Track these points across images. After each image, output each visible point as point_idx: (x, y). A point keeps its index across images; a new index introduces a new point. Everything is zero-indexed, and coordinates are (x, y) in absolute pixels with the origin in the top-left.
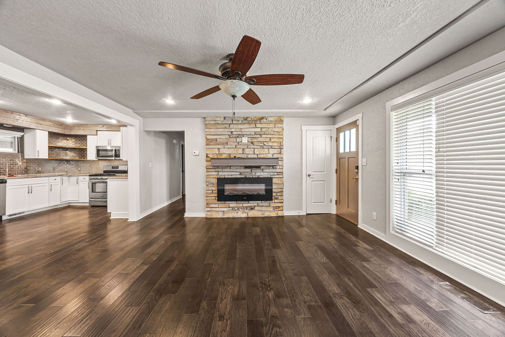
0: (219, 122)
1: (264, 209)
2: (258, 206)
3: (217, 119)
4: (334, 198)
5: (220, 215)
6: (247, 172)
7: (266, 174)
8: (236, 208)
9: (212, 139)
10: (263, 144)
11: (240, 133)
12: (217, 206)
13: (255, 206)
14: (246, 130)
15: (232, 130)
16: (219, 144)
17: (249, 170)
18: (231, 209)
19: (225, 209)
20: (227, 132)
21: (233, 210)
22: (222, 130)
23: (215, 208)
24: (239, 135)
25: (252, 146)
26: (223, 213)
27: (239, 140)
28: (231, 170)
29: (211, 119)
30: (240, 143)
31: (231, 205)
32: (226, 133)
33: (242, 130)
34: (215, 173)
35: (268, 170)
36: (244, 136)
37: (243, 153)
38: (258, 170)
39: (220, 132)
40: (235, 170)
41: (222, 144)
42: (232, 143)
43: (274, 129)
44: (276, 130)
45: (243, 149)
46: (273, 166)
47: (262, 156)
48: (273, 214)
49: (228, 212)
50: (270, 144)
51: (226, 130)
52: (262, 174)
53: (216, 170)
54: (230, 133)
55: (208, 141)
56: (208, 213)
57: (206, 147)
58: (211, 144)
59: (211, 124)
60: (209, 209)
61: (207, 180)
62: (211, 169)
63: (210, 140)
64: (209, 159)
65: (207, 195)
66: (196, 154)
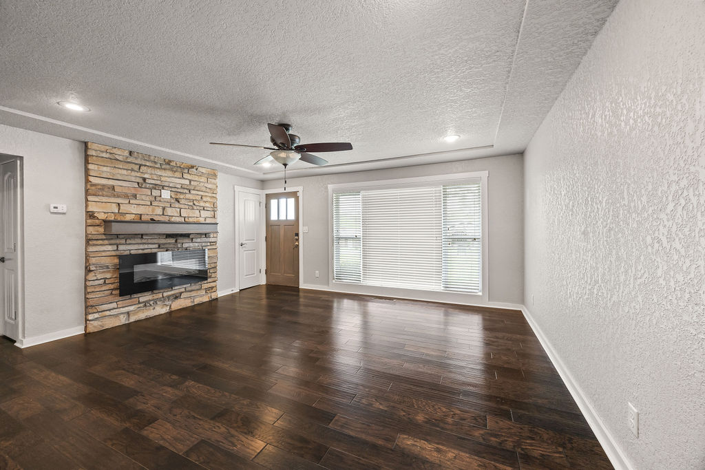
0: (120, 158)
1: (193, 294)
2: (186, 291)
3: (114, 151)
4: (264, 268)
5: (123, 320)
6: (169, 243)
7: (197, 244)
8: (151, 303)
9: (104, 185)
10: (191, 204)
11: (158, 182)
12: (114, 305)
13: (181, 293)
14: (168, 180)
15: (146, 176)
16: (118, 197)
17: (173, 241)
18: (141, 305)
19: (132, 308)
20: (135, 176)
21: (145, 306)
22: (125, 172)
23: (109, 310)
24: (156, 185)
25: (177, 205)
26: (126, 316)
27: (156, 193)
28: (144, 241)
29: (103, 148)
30: (158, 199)
31: (142, 299)
32: (133, 179)
33: (163, 179)
34: (110, 248)
35: (199, 240)
36: (165, 188)
37: (163, 214)
38: (186, 240)
39: (121, 175)
40: (150, 241)
41: (126, 196)
42: (143, 197)
43: (206, 185)
44: (209, 186)
45: (164, 209)
46: (206, 234)
47: (191, 220)
48: (206, 299)
49: (135, 312)
50: (202, 204)
51: (133, 174)
52: (191, 245)
53: (113, 242)
54: (140, 181)
55: (93, 188)
56: (95, 323)
57: (90, 198)
58: (101, 193)
59: (102, 157)
60: (96, 315)
61: (93, 260)
62: (102, 239)
63: (99, 187)
64: (97, 221)
65: (93, 290)
66: (59, 210)
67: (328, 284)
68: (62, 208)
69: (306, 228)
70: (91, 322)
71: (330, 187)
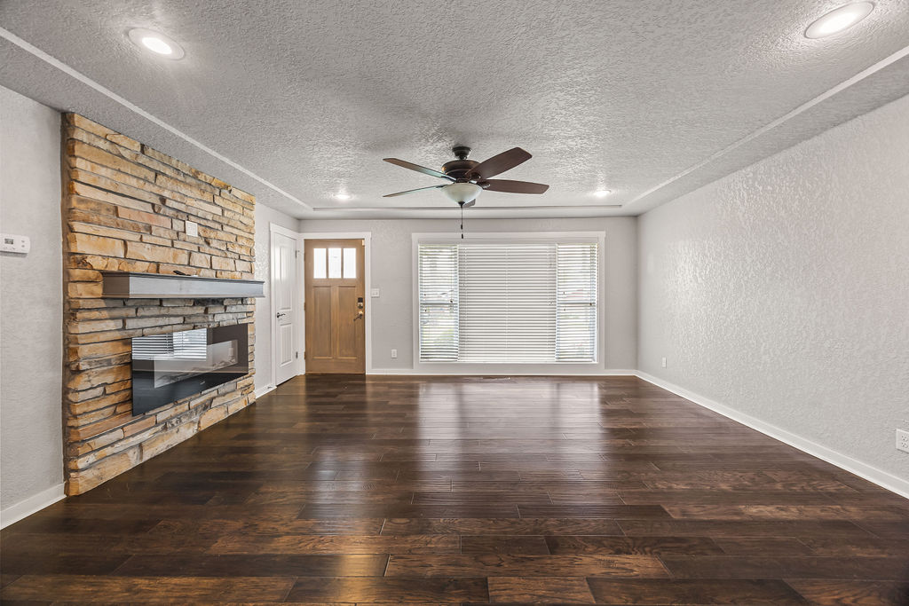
0: (126, 154)
1: (227, 399)
2: (219, 396)
3: (118, 139)
4: (302, 350)
5: (133, 460)
6: (197, 315)
7: (231, 316)
8: (174, 421)
9: (99, 203)
10: (224, 248)
11: (182, 207)
12: (119, 434)
13: (212, 400)
14: (196, 204)
15: (166, 194)
16: (124, 228)
17: (200, 310)
18: (160, 427)
19: (146, 435)
20: (149, 192)
21: (165, 428)
22: (134, 182)
23: (112, 445)
24: (178, 211)
25: (206, 249)
26: (137, 450)
27: (178, 225)
28: (163, 311)
29: (101, 130)
30: (182, 236)
31: (160, 417)
32: (146, 197)
33: (189, 202)
34: (111, 325)
35: (234, 309)
36: (191, 217)
37: (189, 265)
38: (219, 309)
39: (129, 186)
40: (172, 311)
41: (135, 228)
42: (161, 231)
43: (242, 219)
44: (245, 221)
45: (190, 255)
46: (242, 299)
47: (225, 275)
48: (241, 406)
49: (151, 441)
50: (237, 250)
51: (148, 187)
52: (225, 316)
53: (116, 313)
54: (157, 201)
55: (82, 206)
56: (89, 474)
57: (77, 226)
58: (95, 219)
59: (98, 148)
60: (91, 458)
61: (84, 351)
62: (97, 309)
63: (93, 206)
64: (91, 274)
65: (85, 409)
66: (17, 248)
67: (411, 366)
68: (22, 243)
69: (376, 292)
70: (82, 474)
71: (415, 236)
